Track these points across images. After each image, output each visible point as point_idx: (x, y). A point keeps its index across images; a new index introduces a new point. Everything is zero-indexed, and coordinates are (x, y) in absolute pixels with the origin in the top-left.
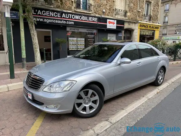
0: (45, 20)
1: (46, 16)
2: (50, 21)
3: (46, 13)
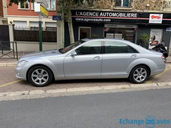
0: (85, 20)
1: (86, 16)
2: (89, 20)
3: (86, 13)
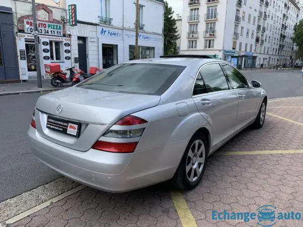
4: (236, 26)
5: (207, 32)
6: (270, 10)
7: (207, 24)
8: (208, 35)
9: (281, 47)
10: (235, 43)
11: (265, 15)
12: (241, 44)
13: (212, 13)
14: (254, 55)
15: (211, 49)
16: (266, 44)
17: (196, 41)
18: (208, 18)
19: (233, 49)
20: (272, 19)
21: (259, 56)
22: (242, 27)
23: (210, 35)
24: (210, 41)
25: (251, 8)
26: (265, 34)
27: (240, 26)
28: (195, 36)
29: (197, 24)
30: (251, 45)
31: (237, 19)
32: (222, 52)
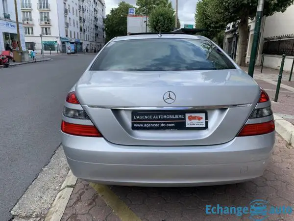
4: (66, 17)
5: (42, 20)
6: (85, 4)
7: (41, 13)
8: (43, 23)
9: (97, 35)
10: (67, 31)
11: (83, 9)
12: (71, 32)
13: (44, 4)
14: (81, 41)
15: (48, 35)
16: (87, 33)
17: (32, 28)
18: (41, 7)
19: (66, 36)
20: (88, 12)
21: (84, 42)
22: (70, 18)
23: (46, 23)
24: (46, 29)
25: (73, 2)
26: (85, 24)
27: (68, 17)
28: (30, 23)
29: (30, 12)
30: (78, 33)
31: (66, 11)
32: (59, 39)
